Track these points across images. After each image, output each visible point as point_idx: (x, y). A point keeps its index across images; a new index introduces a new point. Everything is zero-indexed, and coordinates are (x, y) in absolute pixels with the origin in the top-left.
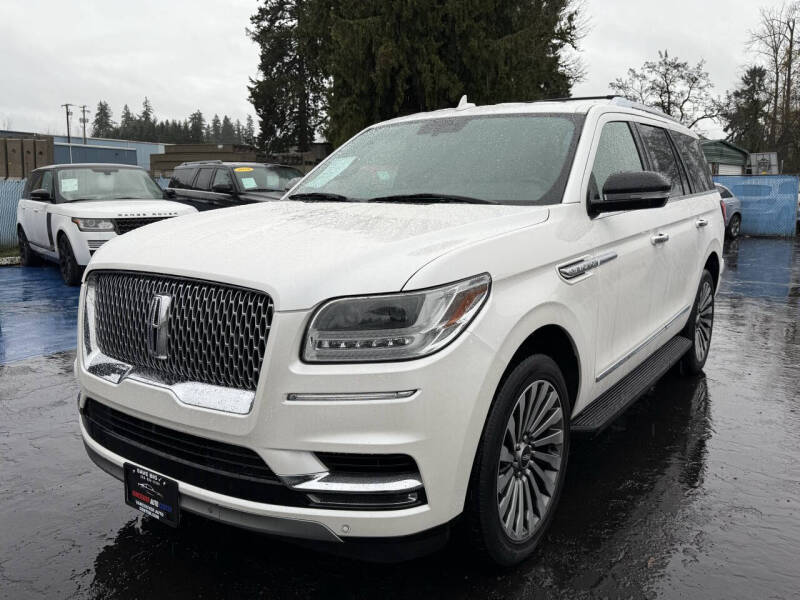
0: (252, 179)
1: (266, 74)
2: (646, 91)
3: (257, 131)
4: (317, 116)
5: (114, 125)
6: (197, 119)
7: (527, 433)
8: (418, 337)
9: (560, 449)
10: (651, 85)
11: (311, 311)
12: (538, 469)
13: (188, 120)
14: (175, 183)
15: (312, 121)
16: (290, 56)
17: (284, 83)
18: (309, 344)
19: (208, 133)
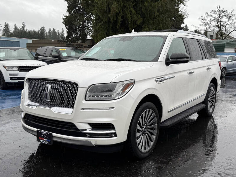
0: (66, 53)
1: (69, 13)
2: (212, 21)
3: (66, 34)
4: (88, 29)
5: (11, 32)
6: (43, 29)
7: (146, 124)
8: (115, 94)
9: (156, 129)
10: (214, 18)
11: (88, 87)
12: (149, 134)
13: (39, 30)
14: (37, 54)
15: (87, 31)
16: (79, 7)
17: (76, 17)
18: (87, 96)
19: (47, 35)
